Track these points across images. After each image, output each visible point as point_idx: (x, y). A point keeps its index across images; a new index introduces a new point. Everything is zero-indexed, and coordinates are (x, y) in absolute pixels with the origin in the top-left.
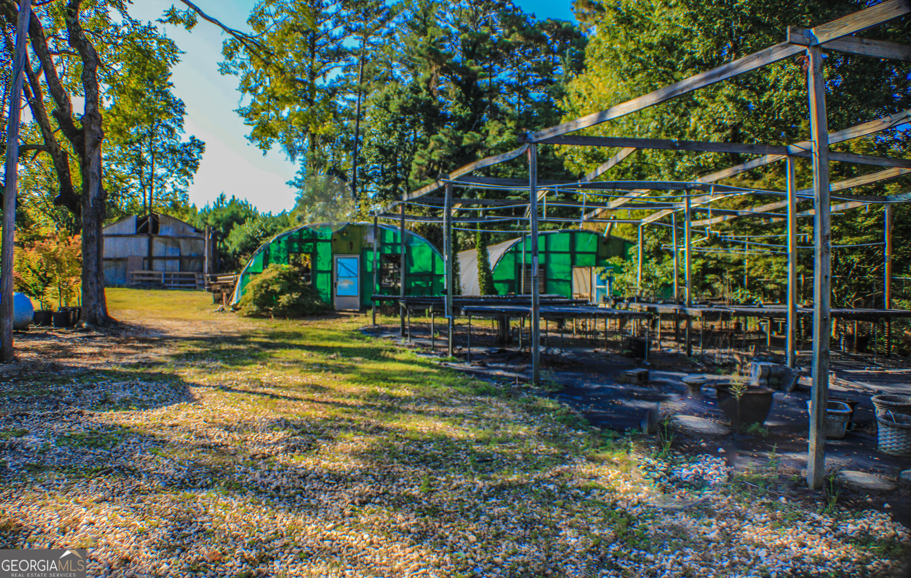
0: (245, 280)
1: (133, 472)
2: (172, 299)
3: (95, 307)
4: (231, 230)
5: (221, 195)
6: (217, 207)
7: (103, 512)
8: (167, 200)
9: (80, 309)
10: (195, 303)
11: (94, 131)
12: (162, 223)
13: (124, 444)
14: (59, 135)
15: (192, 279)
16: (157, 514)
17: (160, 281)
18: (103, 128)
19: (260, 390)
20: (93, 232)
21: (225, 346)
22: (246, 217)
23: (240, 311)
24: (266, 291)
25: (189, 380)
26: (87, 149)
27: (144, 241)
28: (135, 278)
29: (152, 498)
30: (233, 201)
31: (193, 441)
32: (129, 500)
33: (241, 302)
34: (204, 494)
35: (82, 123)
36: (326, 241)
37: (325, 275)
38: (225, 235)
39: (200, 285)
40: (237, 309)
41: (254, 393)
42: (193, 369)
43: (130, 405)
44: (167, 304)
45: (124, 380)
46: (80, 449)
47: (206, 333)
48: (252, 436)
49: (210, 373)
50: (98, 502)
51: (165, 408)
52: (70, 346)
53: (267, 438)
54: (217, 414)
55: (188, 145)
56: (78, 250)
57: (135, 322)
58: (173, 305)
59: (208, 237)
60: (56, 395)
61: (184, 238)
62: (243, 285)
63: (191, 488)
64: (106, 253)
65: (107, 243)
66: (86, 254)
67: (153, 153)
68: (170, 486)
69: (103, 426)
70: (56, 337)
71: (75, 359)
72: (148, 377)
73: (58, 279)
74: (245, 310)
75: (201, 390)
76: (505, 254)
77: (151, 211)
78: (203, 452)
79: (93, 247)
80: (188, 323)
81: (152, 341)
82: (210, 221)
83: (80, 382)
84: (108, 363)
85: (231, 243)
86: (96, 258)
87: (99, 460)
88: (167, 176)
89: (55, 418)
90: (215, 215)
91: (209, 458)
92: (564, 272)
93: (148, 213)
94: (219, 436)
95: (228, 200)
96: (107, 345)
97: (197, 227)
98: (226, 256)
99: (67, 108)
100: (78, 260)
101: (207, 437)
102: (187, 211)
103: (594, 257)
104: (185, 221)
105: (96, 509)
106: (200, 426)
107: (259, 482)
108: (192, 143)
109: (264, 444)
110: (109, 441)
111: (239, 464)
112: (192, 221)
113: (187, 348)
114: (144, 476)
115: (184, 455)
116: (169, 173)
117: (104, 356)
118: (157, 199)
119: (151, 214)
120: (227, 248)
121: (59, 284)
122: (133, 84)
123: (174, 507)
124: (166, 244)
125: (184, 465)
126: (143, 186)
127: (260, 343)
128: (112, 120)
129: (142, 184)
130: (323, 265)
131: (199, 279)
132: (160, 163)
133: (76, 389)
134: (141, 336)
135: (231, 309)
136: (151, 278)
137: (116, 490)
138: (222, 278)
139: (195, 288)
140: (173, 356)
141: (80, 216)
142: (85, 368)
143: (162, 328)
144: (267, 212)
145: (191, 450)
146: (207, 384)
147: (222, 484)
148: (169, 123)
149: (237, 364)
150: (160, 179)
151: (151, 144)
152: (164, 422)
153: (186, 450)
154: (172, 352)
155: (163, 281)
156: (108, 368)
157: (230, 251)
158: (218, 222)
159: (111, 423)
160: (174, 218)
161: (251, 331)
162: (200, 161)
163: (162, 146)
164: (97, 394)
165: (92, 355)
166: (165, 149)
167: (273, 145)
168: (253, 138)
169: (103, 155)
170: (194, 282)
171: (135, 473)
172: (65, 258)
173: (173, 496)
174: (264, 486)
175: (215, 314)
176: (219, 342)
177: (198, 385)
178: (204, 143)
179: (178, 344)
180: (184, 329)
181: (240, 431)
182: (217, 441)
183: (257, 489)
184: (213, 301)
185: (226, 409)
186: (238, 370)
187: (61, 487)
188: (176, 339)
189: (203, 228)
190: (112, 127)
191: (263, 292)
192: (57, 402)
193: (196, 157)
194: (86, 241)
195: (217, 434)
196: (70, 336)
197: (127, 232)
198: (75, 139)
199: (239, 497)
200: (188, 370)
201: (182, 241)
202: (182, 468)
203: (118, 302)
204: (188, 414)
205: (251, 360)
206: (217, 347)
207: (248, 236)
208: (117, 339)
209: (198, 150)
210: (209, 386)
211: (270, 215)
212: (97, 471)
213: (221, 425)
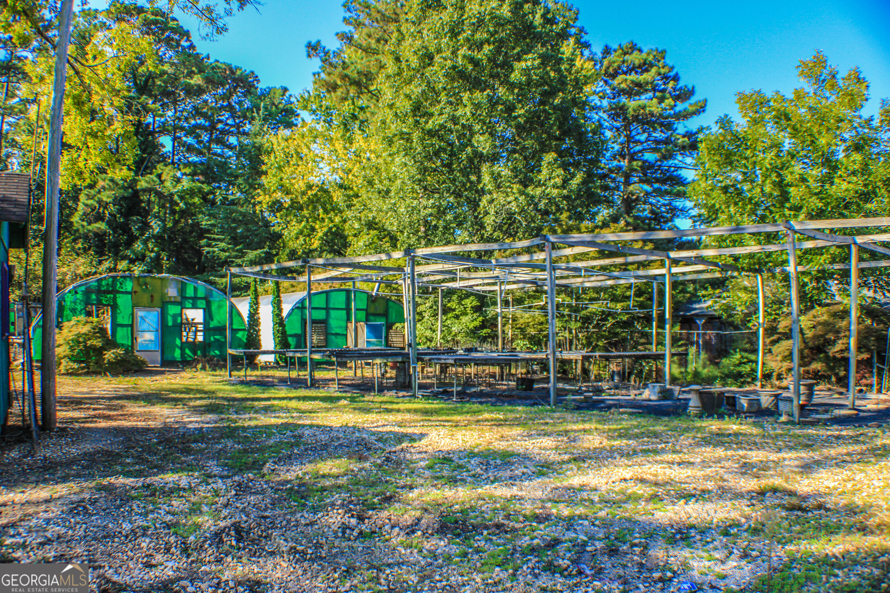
36: (127, 293)
37: (125, 329)
76: (292, 310)
92: (341, 327)
103: (364, 313)
130: (123, 318)
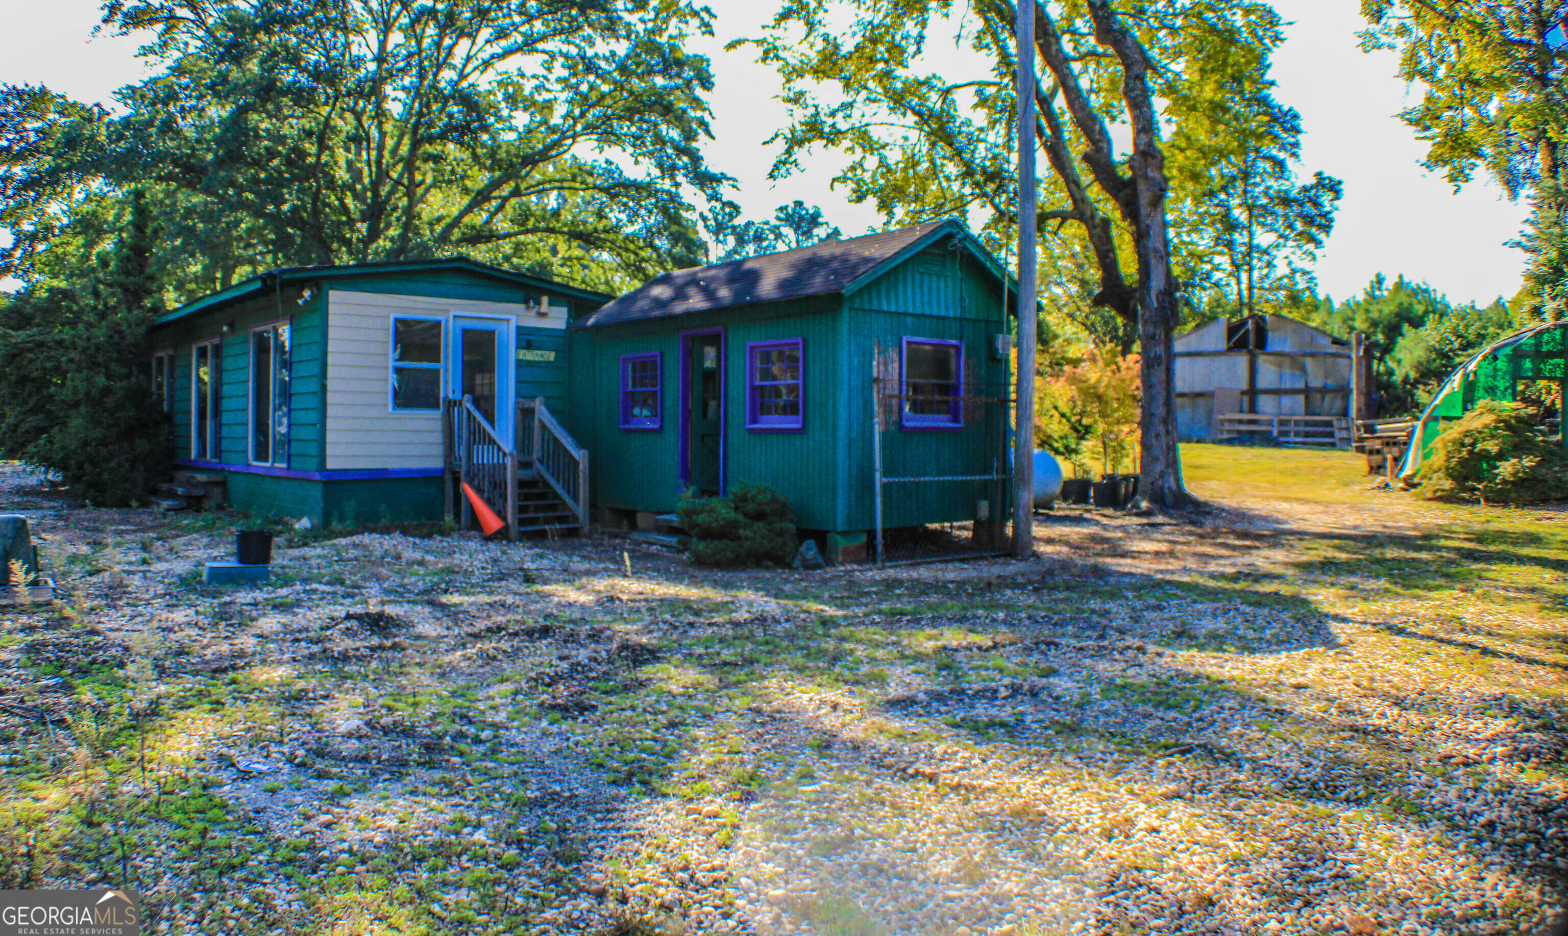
0: (1429, 431)
1: (1227, 757)
2: (1291, 465)
3: (1162, 475)
4: (1399, 339)
5: (1378, 275)
6: (1372, 297)
7: (1173, 815)
8: (1279, 288)
9: (1136, 478)
10: (1332, 472)
11: (1153, 179)
12: (1273, 331)
13: (1214, 707)
14: (1095, 192)
15: (1328, 429)
16: (1265, 834)
17: (1271, 432)
18: (1166, 173)
19: (1460, 637)
20: (1160, 350)
21: (1391, 553)
22: (1426, 313)
23: (1419, 488)
24: (1470, 453)
25: (1326, 609)
26: (1143, 211)
27: (1241, 361)
28: (1227, 426)
29: (1256, 805)
30: (1400, 285)
31: (1335, 717)
32: (1219, 802)
33: (1422, 472)
34: (1350, 813)
35: (1131, 168)
38: (1387, 349)
39: (1341, 439)
40: (1414, 486)
41: (1449, 642)
42: (1333, 590)
43: (1223, 643)
44: (1282, 472)
45: (1213, 601)
46: (1140, 708)
47: (1355, 527)
48: (1443, 722)
49: (1365, 599)
50: (1169, 797)
51: (1284, 654)
52: (1120, 539)
53: (1472, 728)
54: (1377, 674)
55: (1311, 188)
56: (1132, 380)
57: (1229, 502)
58: (1294, 475)
59: (1357, 353)
60: (1101, 615)
61: (1312, 355)
62: (1425, 442)
63: (1328, 800)
64: (1181, 384)
65: (1181, 366)
66: (1148, 385)
67: (1250, 208)
68: (1290, 789)
69: (1179, 673)
70: (1097, 523)
71: (1129, 561)
72: (1253, 599)
73: (1101, 427)
74: (1427, 488)
75: (1349, 628)
77: (1251, 310)
78: (1352, 738)
79: (1159, 374)
80: (1320, 508)
81: (1259, 537)
82: (1360, 324)
83: (1139, 598)
84: (1186, 570)
85: (1399, 362)
86: (1164, 393)
87: (1170, 729)
88: (1277, 246)
89: (1100, 653)
90: (1367, 311)
91: (1360, 751)
93: (1246, 313)
94: (1383, 715)
95: (1389, 284)
96: (1181, 539)
97: (1336, 334)
98: (1389, 386)
99: (1105, 145)
100: (1134, 397)
101: (1361, 713)
102: (1316, 307)
104: (1313, 325)
105: (1163, 808)
106: (1348, 693)
107: (1455, 807)
108: (1318, 184)
109: (1468, 741)
110: (1188, 701)
111: (1417, 769)
112: (1325, 323)
113: (1322, 553)
114: (1247, 766)
115: (1318, 740)
116: (1281, 241)
117: (1177, 558)
118: (1261, 288)
119: (1252, 316)
120: (1390, 373)
121: (1103, 435)
122: (1208, 92)
123: (1296, 827)
124: (1280, 366)
125: (1316, 758)
126: (1237, 266)
127: (1458, 550)
128: (1180, 157)
129: (1233, 263)
131: (1341, 429)
132: (1263, 225)
133: (1133, 609)
134: (1239, 527)
135: (1401, 485)
136: (1254, 428)
137: (1198, 784)
138: (1386, 427)
139: (1333, 445)
140: (1297, 565)
141: (1136, 322)
142: (1148, 577)
143: (1276, 515)
144: (1466, 302)
145: (1331, 732)
146: (1359, 619)
147: (1385, 801)
148: (1274, 152)
149: (1416, 587)
150: (1266, 252)
151: (1245, 192)
152: (1282, 677)
153: (1321, 731)
154: (1294, 557)
155: (1275, 433)
156: (1185, 579)
157: (1398, 378)
158: (1374, 324)
159: (1193, 670)
160: (1292, 321)
161: (1440, 527)
162: (1334, 215)
163: (1265, 193)
164: (1169, 619)
165: (1157, 554)
166: (1271, 199)
167: (1474, 174)
168: (1435, 161)
169: (1169, 217)
170: (1331, 435)
171: (1230, 757)
172: (1111, 394)
173: (1294, 808)
174: (1463, 816)
175: (1369, 493)
176: (1381, 545)
177: (1344, 620)
178: (1340, 183)
179: (1304, 544)
180: (1314, 517)
181: (1420, 709)
182: (1377, 722)
183: (1450, 819)
184: (1367, 469)
185: (1396, 666)
186: (1418, 598)
187: (1107, 765)
188: (1301, 535)
189: (1345, 337)
190: (1181, 170)
191: (1464, 454)
192: (1105, 628)
193: (1327, 208)
194: (1149, 364)
195: (1379, 710)
196: (1119, 522)
197: (1212, 348)
198: (1121, 195)
199: (1415, 828)
200: (1323, 591)
201: (1309, 363)
202: (1314, 762)
203: (1197, 467)
204: (1325, 670)
205: (1442, 581)
206: (1377, 553)
207: (1432, 349)
208: (1199, 531)
209: (1331, 195)
210: (1365, 623)
211: (1473, 307)
212: (1166, 747)
213: (1385, 696)
